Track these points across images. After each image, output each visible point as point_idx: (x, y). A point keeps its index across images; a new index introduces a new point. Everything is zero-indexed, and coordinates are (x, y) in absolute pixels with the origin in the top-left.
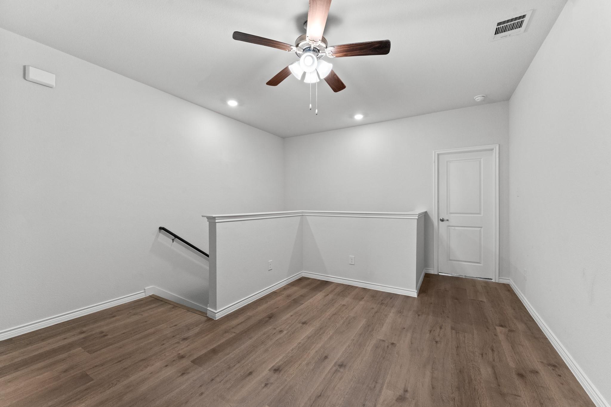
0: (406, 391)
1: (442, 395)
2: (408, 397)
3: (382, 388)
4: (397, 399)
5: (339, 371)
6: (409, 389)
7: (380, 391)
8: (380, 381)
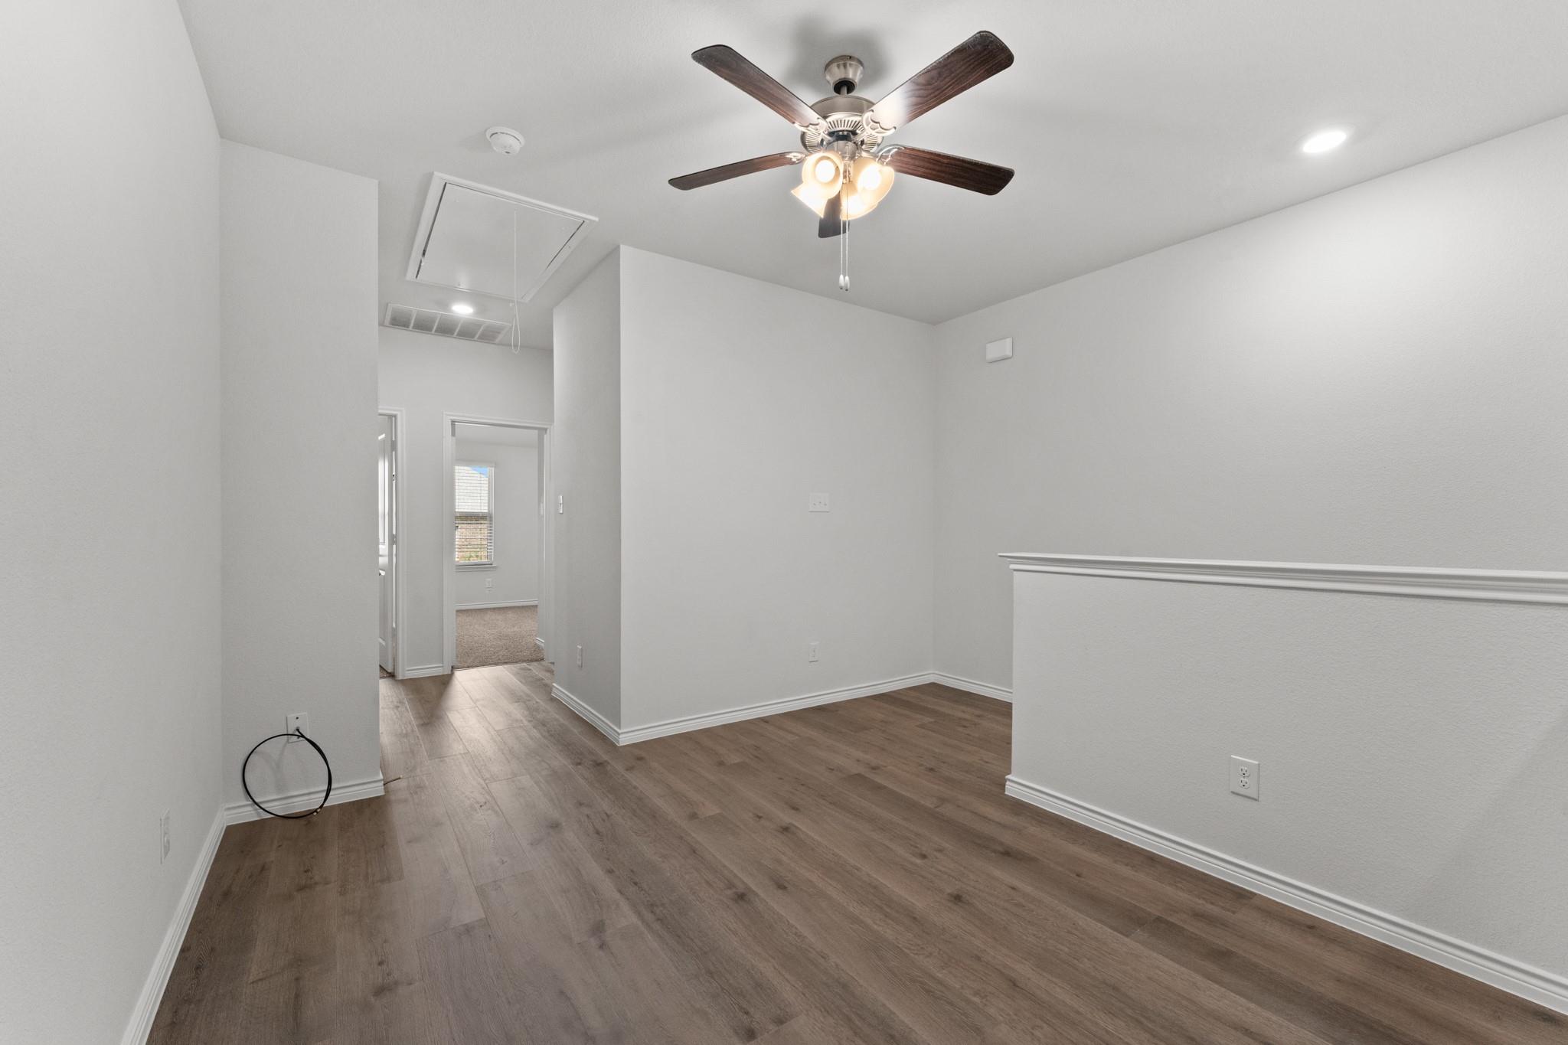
0: (602, 946)
1: (536, 993)
2: (592, 940)
3: (643, 921)
4: (604, 924)
5: (730, 888)
6: (601, 953)
7: (639, 914)
8: (657, 926)
